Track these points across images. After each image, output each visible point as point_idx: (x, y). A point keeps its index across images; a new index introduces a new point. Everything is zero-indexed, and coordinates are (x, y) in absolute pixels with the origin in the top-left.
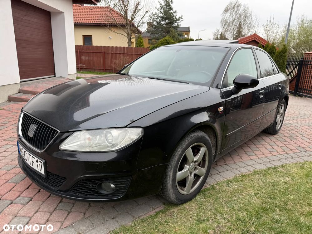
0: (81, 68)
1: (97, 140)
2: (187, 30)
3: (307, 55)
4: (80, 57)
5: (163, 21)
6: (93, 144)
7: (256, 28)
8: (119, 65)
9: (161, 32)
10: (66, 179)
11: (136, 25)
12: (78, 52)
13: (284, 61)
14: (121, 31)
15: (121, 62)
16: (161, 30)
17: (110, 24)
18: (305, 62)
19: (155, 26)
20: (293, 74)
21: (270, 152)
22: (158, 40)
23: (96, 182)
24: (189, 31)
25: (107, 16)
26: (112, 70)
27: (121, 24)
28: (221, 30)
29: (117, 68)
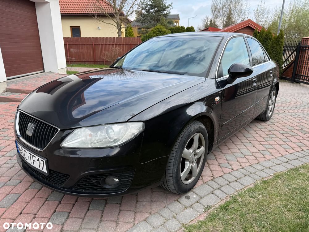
0: (70, 62)
1: (99, 136)
2: (177, 18)
3: (305, 40)
4: (69, 49)
5: (152, 9)
6: (94, 140)
7: (246, 13)
8: (109, 56)
9: (151, 20)
10: (69, 176)
11: (126, 14)
12: (66, 44)
13: (281, 47)
14: (110, 21)
15: (111, 54)
16: (150, 18)
17: (98, 13)
18: (302, 47)
19: (143, 14)
20: (289, 61)
21: (285, 149)
22: (148, 29)
23: (100, 178)
24: (179, 19)
25: (95, 5)
26: (103, 62)
27: (109, 13)
28: (211, 17)
29: (107, 60)
